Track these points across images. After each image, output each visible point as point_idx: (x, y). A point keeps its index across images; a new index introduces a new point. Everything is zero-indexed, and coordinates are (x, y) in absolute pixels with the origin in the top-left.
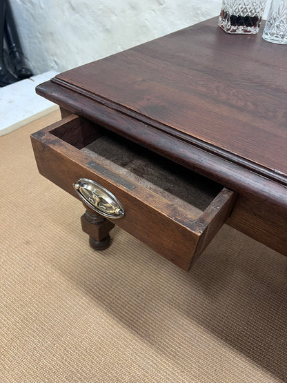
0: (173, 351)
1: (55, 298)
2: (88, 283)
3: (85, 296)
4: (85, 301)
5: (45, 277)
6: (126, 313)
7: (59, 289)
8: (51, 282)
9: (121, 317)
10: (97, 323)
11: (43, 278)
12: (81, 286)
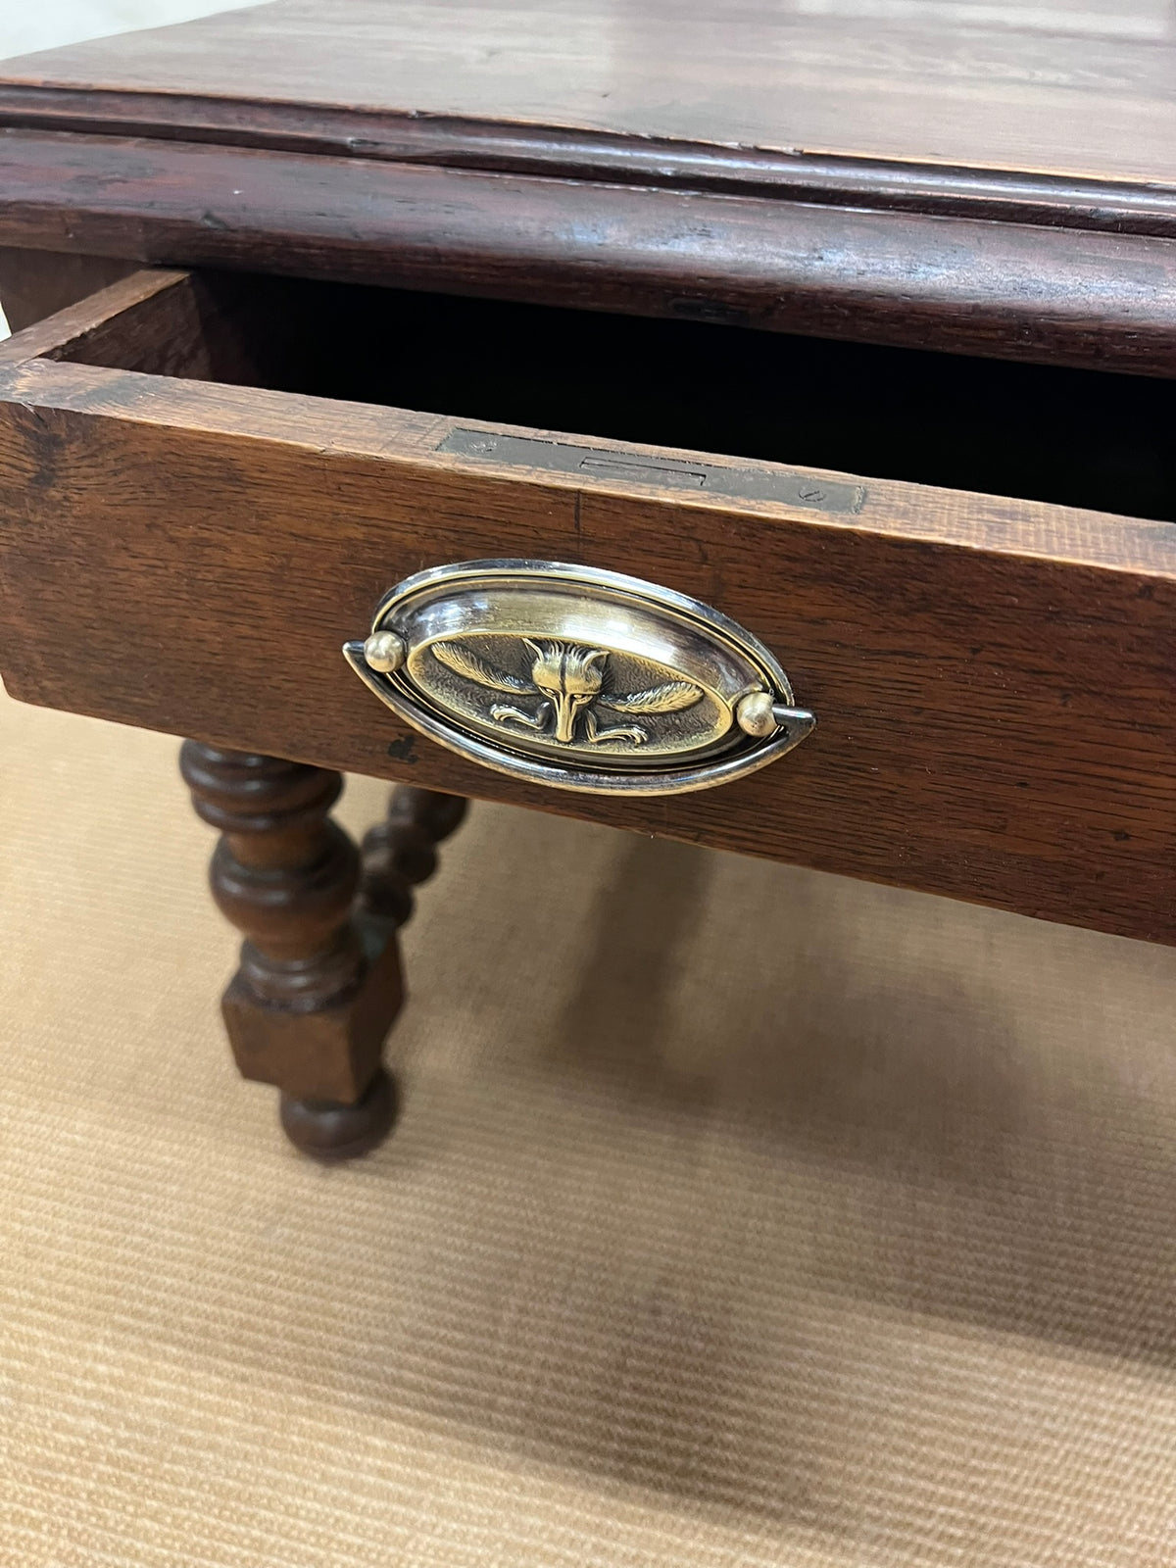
0: (952, 1520)
1: (208, 1508)
2: (365, 1347)
3: (376, 1431)
4: (388, 1455)
5: (100, 1416)
6: (636, 1424)
7: (212, 1447)
8: (150, 1431)
9: (620, 1457)
10: (508, 1546)
11: (90, 1423)
12: (331, 1382)
